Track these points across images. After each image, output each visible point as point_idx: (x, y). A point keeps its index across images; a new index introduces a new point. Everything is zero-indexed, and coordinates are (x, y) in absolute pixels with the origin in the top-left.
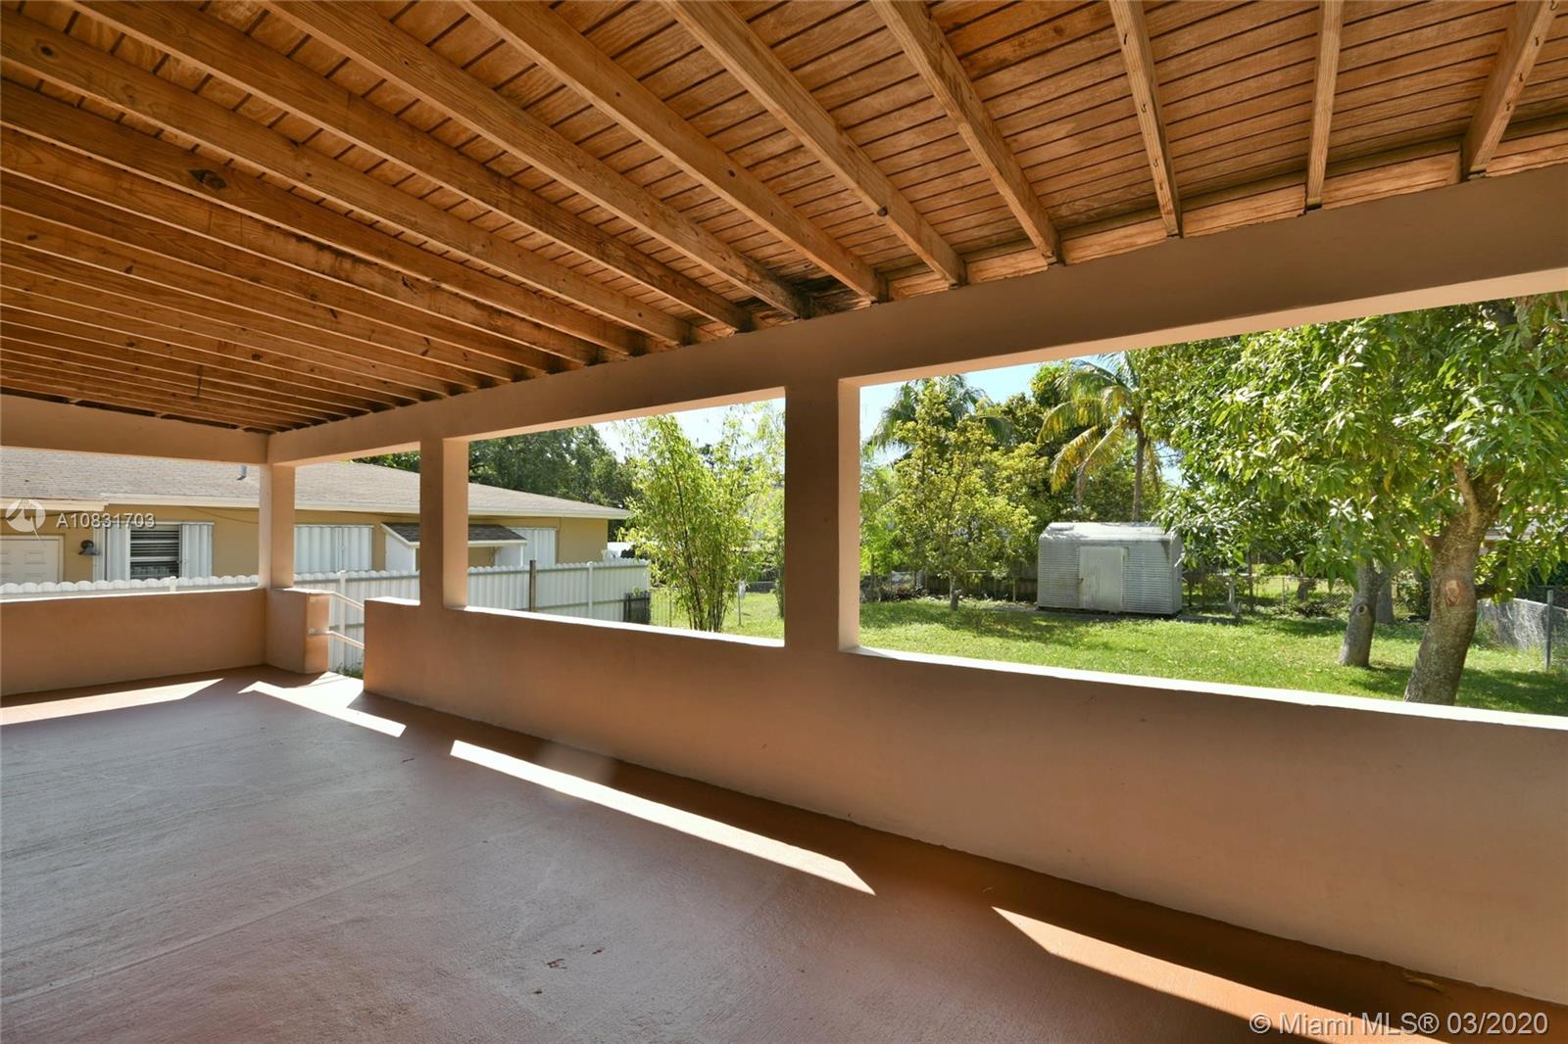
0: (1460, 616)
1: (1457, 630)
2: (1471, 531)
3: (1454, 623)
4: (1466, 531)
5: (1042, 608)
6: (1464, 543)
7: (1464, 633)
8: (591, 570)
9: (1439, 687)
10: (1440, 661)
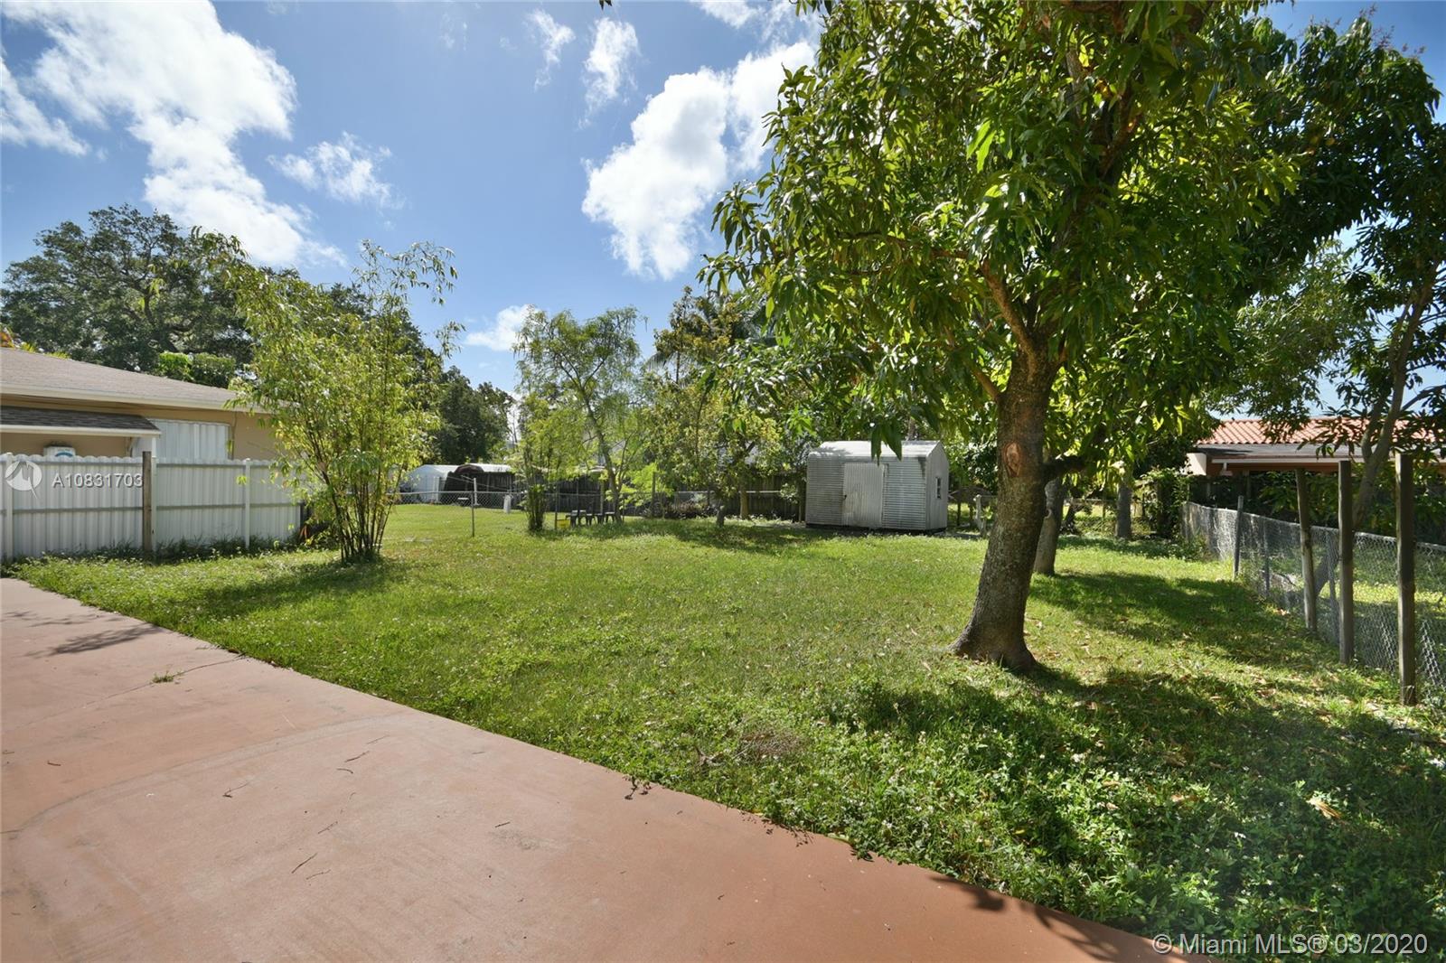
0: (1022, 489)
1: (1021, 508)
2: (1030, 379)
3: (1018, 499)
4: (1026, 379)
5: (809, 525)
6: (1025, 395)
7: (1029, 511)
8: (248, 468)
9: (1005, 580)
10: (1006, 547)
